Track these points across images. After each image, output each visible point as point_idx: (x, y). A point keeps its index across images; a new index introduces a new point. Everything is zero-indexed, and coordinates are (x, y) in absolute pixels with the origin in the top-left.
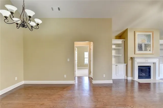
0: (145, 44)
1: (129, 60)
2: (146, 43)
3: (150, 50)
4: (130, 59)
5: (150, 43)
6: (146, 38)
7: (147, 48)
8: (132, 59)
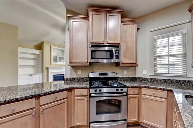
0: (60, 57)
1: (45, 70)
2: (61, 56)
6: (61, 53)
7: (62, 60)
8: (47, 69)
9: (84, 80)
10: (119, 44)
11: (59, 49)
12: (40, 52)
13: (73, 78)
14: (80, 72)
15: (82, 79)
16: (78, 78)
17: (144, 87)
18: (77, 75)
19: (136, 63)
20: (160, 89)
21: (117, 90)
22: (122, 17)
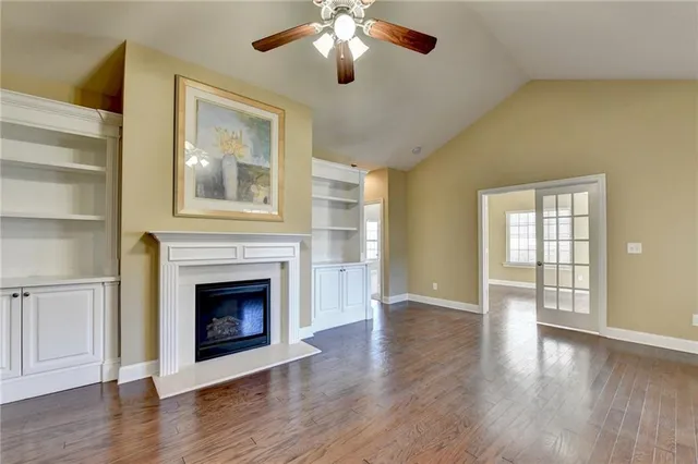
0: (240, 165)
1: (133, 251)
2: (248, 159)
3: (266, 201)
4: (143, 246)
5: (267, 165)
6: (247, 137)
7: (253, 188)
8: (151, 241)
11: (241, 115)
12: (105, 123)
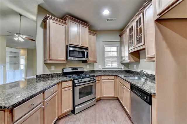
9: (57, 76)
10: (88, 47)
13: (46, 75)
14: (53, 68)
15: (56, 75)
16: (52, 74)
17: (103, 75)
18: (50, 71)
19: (96, 61)
20: (111, 75)
21: (91, 79)
22: (89, 29)
